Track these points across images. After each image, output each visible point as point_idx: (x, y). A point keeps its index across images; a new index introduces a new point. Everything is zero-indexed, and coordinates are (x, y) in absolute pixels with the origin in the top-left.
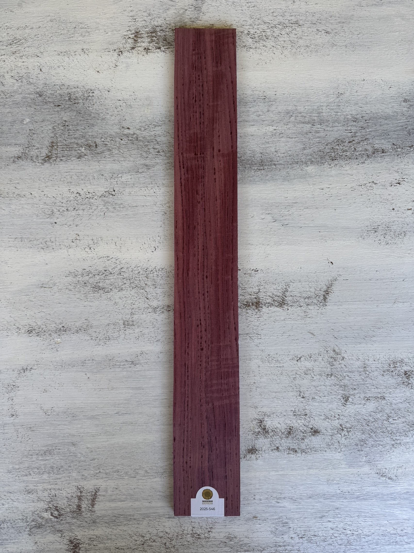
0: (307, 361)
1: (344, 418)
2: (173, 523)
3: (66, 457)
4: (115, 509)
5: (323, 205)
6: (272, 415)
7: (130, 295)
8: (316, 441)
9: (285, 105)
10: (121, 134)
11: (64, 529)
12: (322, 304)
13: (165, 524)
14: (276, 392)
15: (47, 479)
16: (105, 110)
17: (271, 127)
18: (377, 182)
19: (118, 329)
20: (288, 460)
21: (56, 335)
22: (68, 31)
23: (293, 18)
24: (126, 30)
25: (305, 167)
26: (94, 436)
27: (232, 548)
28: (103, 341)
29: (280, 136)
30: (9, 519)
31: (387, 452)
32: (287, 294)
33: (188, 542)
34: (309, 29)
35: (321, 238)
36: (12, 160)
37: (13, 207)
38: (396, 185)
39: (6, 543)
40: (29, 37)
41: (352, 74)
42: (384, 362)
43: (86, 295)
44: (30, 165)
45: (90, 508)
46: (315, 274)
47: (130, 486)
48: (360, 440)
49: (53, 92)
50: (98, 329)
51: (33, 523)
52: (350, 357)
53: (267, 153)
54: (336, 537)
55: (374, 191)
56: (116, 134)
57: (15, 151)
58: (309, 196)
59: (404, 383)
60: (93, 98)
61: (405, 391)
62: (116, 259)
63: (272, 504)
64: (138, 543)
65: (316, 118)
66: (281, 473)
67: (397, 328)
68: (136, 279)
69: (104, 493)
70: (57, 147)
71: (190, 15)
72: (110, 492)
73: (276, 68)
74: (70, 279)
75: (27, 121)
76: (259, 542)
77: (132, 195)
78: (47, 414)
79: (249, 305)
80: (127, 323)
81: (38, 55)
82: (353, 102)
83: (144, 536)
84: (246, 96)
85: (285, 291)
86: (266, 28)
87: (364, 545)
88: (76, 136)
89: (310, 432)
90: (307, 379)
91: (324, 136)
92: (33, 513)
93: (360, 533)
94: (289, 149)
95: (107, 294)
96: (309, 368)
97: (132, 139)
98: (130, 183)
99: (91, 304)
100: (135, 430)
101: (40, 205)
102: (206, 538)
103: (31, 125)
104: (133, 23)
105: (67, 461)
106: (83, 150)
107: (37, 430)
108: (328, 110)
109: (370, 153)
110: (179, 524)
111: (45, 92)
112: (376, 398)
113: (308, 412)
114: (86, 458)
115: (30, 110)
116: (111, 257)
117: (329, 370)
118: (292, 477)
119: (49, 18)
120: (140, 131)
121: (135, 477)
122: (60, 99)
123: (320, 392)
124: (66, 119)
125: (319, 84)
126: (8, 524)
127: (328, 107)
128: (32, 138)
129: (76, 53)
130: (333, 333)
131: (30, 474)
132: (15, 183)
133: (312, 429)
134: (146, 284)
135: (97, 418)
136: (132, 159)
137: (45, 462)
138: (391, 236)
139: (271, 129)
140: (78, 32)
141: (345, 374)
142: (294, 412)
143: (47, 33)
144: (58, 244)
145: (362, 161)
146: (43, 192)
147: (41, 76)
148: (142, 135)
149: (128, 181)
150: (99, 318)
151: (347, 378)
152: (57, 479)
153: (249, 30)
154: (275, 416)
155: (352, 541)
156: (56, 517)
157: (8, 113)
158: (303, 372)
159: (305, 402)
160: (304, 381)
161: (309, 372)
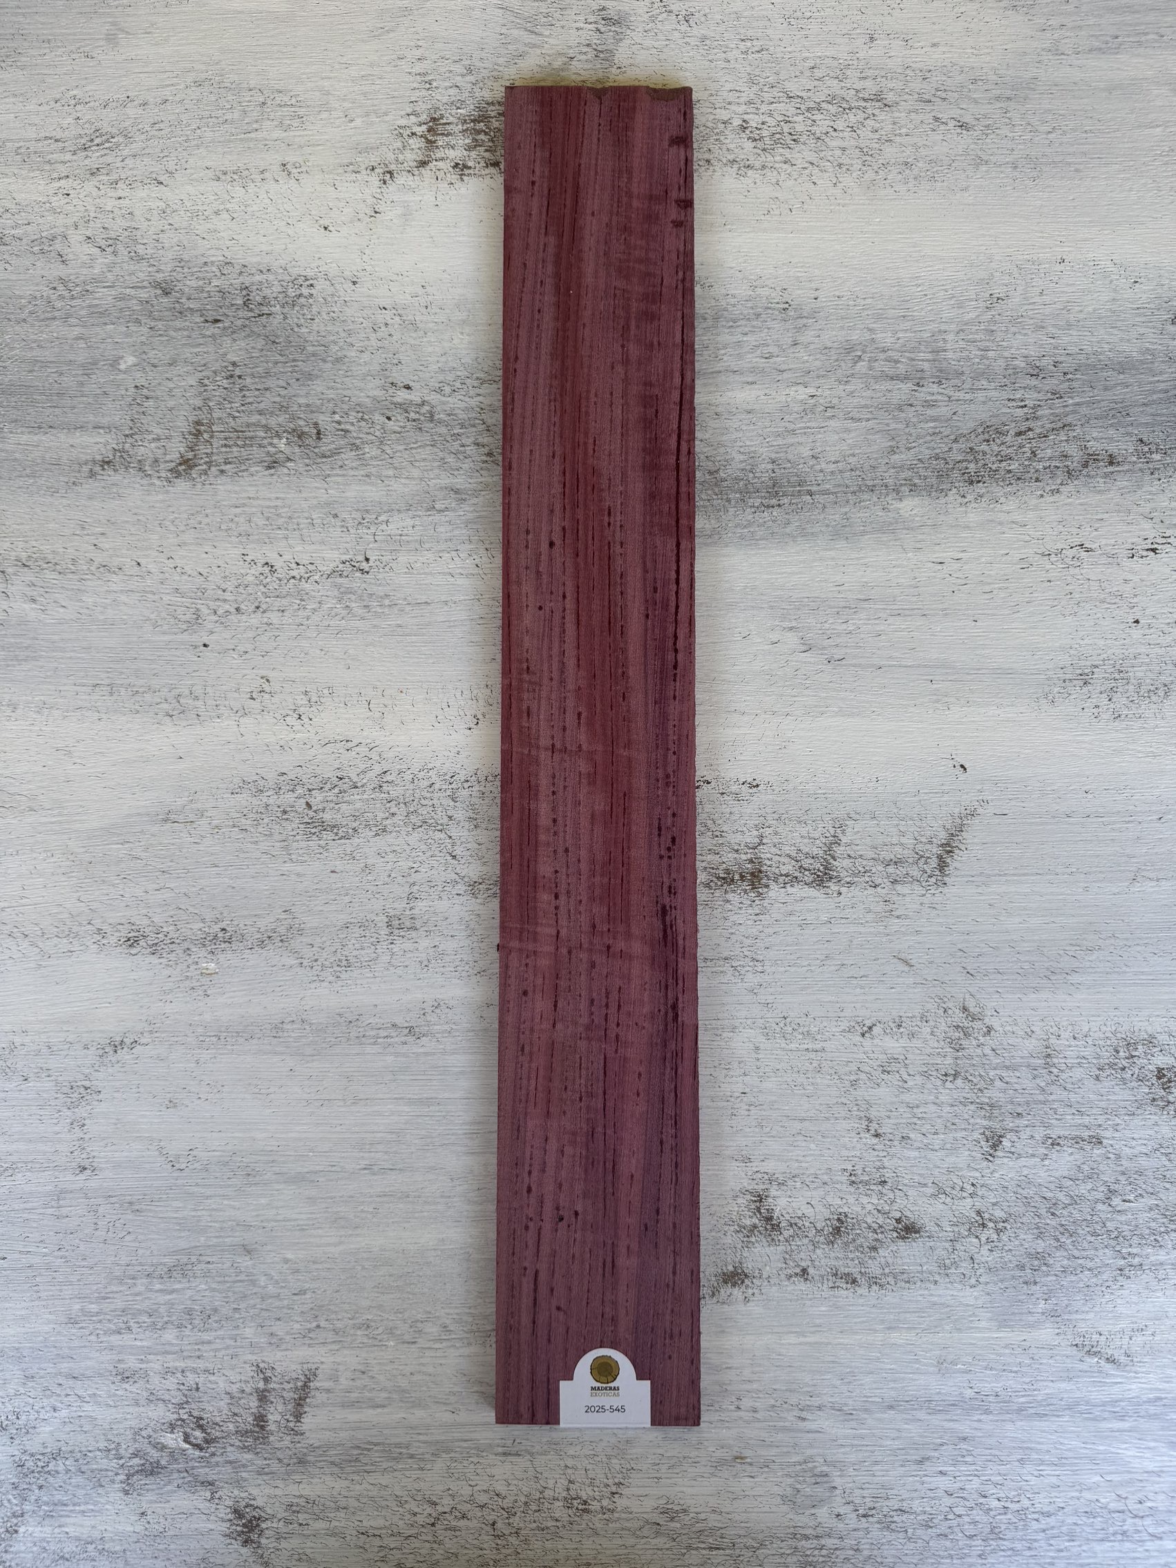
0: (890, 1036)
1: (986, 1194)
2: (516, 1468)
3: (228, 1285)
4: (359, 1428)
5: (941, 606)
6: (790, 1183)
7: (406, 847)
8: (909, 1254)
9: (842, 328)
10: (387, 403)
11: (219, 1480)
12: (933, 880)
13: (493, 1471)
14: (802, 1120)
15: (174, 1342)
16: (343, 334)
17: (800, 388)
18: (1093, 547)
19: (372, 940)
20: (831, 1303)
21: (203, 953)
22: (245, 112)
23: (868, 84)
24: (403, 113)
25: (894, 502)
26: (303, 1230)
27: (674, 1540)
28: (331, 970)
29: (827, 414)
30: (69, 1449)
31: (1104, 1289)
32: (838, 850)
33: (557, 1520)
34: (913, 115)
35: (935, 697)
36: (86, 469)
37: (89, 600)
38: (1145, 553)
39: (62, 1513)
40: (135, 128)
41: (1029, 243)
42: (1101, 1043)
43: (286, 843)
44: (137, 486)
45: (291, 1425)
46: (916, 799)
47: (401, 1367)
48: (1029, 1255)
49: (201, 283)
50: (318, 940)
51: (136, 1461)
52: (1008, 1028)
53: (789, 461)
54: (959, 1516)
55: (1082, 571)
56: (375, 402)
57: (96, 444)
58: (903, 581)
59: (1154, 1100)
60: (310, 300)
61: (1156, 1124)
62: (371, 746)
63: (787, 1424)
64: (420, 1519)
65: (926, 366)
66: (811, 1339)
67: (1139, 948)
68: (423, 802)
69: (327, 1385)
70: (212, 437)
71: (582, 72)
72: (344, 1382)
73: (818, 224)
74: (244, 799)
75: (130, 363)
76: (748, 1525)
77: (415, 572)
78: (177, 1166)
79: (732, 880)
80: (398, 922)
81: (161, 179)
82: (1032, 322)
83: (438, 1501)
84: (733, 301)
85: (831, 844)
86: (792, 111)
87: (1035, 1540)
88: (262, 406)
89: (895, 1230)
90: (890, 1084)
91: (949, 415)
92: (137, 1432)
93: (1025, 1506)
94: (851, 452)
95: (343, 841)
96: (895, 1056)
97: (417, 416)
98: (411, 538)
99: (299, 869)
100: (417, 1215)
101: (162, 596)
102: (603, 1510)
103: (139, 375)
104: (424, 93)
105: (230, 1294)
106: (282, 444)
107: (150, 1211)
108: (962, 344)
109: (1074, 464)
110: (531, 1473)
111: (178, 284)
112: (1077, 1140)
113: (888, 1174)
114: (282, 1287)
115: (136, 332)
116: (355, 742)
117: (949, 1060)
118: (842, 1352)
119: (190, 79)
120: (439, 396)
121: (415, 1343)
122: (220, 302)
123: (924, 1122)
124: (234, 359)
125: (939, 270)
126: (67, 1463)
127: (962, 336)
128: (141, 410)
129: (267, 175)
130: (964, 960)
131: (129, 1329)
132: (94, 534)
133: (898, 1221)
134: (450, 818)
135: (312, 1181)
136: (416, 473)
137: (168, 1297)
138: (1128, 694)
139: (802, 393)
140: (271, 117)
141: (992, 1073)
142: (851, 1175)
143: (184, 117)
144: (210, 702)
145: (1053, 487)
146: (171, 560)
147: (169, 239)
148: (445, 407)
149: (405, 532)
150: (321, 908)
151: (998, 1083)
152: (203, 1343)
153: (746, 117)
154: (798, 1185)
155: (1003, 1527)
156: (198, 1447)
157: (77, 339)
158: (878, 1066)
159: (881, 1147)
160: (881, 1089)
161: (894, 1067)
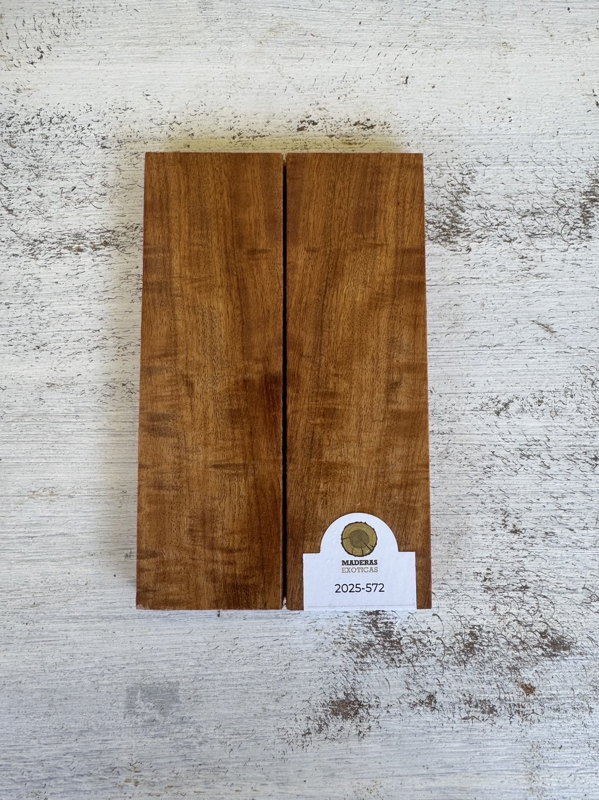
0: (529, 414)
8: (557, 675)
12: (576, 232)
20: (464, 738)
32: (468, 200)
35: (572, 26)
46: (555, 141)
85: (459, 193)
89: (540, 646)
90: (530, 471)
96: (537, 438)
113: (530, 578)
123: (571, 514)
133: (543, 635)
142: (485, 580)
158: (516, 449)
159: (522, 546)
160: (519, 477)
161: (535, 450)
